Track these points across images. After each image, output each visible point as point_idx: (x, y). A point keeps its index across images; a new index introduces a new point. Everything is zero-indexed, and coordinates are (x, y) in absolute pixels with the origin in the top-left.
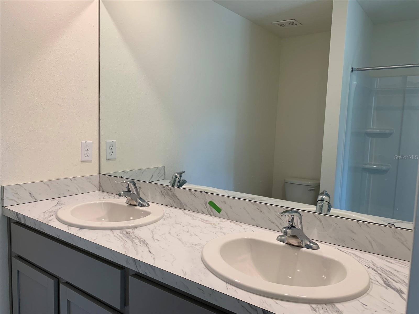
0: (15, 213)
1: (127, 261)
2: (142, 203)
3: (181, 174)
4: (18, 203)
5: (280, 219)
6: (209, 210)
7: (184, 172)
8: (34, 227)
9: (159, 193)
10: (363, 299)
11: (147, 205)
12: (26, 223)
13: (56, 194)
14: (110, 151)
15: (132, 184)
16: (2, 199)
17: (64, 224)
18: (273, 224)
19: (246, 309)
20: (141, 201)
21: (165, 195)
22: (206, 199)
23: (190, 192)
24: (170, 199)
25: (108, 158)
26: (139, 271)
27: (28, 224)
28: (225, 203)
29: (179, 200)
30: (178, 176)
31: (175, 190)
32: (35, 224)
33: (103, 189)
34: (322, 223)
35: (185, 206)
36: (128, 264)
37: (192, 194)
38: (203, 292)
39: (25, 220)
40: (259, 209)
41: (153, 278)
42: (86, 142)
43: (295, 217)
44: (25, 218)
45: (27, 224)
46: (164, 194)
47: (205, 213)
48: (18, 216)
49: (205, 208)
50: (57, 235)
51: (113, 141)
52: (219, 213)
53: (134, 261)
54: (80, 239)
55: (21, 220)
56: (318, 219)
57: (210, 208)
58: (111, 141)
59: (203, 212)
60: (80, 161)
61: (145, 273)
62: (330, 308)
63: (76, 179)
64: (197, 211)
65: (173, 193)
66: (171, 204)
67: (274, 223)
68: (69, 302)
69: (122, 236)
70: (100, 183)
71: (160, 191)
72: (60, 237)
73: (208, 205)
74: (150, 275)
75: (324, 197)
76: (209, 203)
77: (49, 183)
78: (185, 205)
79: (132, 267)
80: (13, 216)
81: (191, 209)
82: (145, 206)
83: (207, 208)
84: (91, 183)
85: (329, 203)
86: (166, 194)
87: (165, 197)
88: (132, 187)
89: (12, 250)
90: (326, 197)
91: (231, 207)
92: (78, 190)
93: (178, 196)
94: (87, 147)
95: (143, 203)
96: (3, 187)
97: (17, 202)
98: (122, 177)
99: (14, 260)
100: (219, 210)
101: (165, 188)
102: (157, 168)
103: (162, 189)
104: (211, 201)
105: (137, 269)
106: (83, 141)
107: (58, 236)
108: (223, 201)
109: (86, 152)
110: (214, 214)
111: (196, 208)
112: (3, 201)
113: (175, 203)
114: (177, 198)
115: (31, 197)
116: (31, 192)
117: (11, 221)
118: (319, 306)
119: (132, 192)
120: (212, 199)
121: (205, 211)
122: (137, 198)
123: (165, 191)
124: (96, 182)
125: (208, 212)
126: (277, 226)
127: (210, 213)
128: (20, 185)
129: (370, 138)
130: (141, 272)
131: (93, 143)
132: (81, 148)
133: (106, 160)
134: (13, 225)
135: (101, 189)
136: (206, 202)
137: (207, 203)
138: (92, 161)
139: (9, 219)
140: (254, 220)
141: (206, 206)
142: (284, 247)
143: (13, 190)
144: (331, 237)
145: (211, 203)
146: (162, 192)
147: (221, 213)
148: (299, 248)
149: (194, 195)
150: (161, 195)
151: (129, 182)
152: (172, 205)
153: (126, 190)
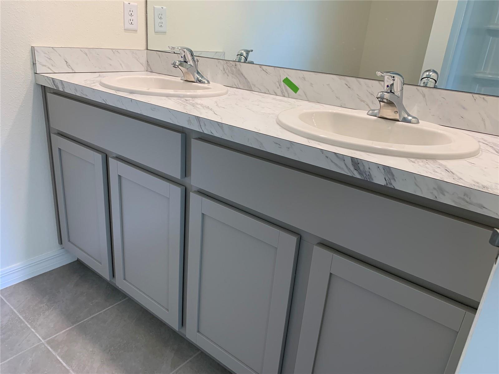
0: (51, 79)
1: (189, 121)
2: (200, 78)
3: (248, 52)
4: (53, 71)
5: (372, 95)
6: (283, 90)
7: (252, 51)
8: (75, 94)
9: (220, 71)
10: (472, 160)
11: (206, 82)
12: (65, 90)
13: (96, 67)
14: (160, 21)
15: (190, 53)
16: (33, 64)
17: (110, 89)
18: (362, 102)
19: (330, 159)
20: (199, 77)
21: (228, 73)
22: (280, 76)
23: (260, 67)
24: (234, 78)
25: (156, 31)
26: (203, 131)
27: (68, 91)
28: (305, 79)
29: (246, 78)
30: (245, 54)
31: (241, 66)
32: (76, 90)
33: (151, 69)
34: (426, 99)
35: (253, 87)
36: (190, 125)
37: (263, 70)
38: (280, 146)
39: (63, 87)
40: (347, 85)
41: (221, 137)
42: (129, 3)
43: (396, 79)
44: (63, 84)
45: (66, 92)
46: (227, 71)
47: (278, 94)
48: (55, 82)
49: (278, 88)
50: (103, 100)
51: (162, 8)
52: (296, 93)
53: (198, 119)
54: (131, 101)
55: (58, 87)
56: (421, 94)
57: (285, 87)
58: (160, 7)
59: (275, 93)
60: (123, 29)
61: (211, 132)
62: (432, 162)
63: (119, 51)
64: (267, 92)
65: (239, 70)
66: (235, 85)
67: (364, 101)
68: (120, 177)
69: (181, 102)
70: (147, 61)
71: (222, 68)
72: (106, 102)
73: (282, 83)
74: (217, 134)
75: (431, 73)
76: (283, 81)
77: (86, 51)
78: (253, 84)
79: (195, 127)
80: (49, 83)
81: (260, 90)
82: (204, 83)
83: (280, 87)
84: (137, 60)
85: (436, 82)
86: (230, 71)
87: (228, 76)
88: (189, 57)
89: (51, 126)
90: (433, 74)
91: (312, 84)
92: (122, 67)
93: (244, 74)
94: (131, 11)
95: (202, 79)
96: (33, 48)
97: (51, 70)
98: (174, 53)
99: (54, 137)
100: (295, 89)
101: (229, 63)
102: (216, 53)
103: (224, 66)
104: (287, 78)
105: (201, 128)
106: (127, 3)
107: (105, 101)
108: (303, 77)
109: (130, 18)
110: (288, 95)
111: (267, 89)
112: (35, 65)
113: (240, 83)
114: (243, 77)
115: (67, 66)
116: (66, 59)
117: (47, 90)
118: (418, 160)
119: (189, 63)
120: (288, 75)
121: (278, 91)
122: (194, 73)
123: (229, 68)
124: (144, 60)
125: (282, 92)
126: (367, 105)
127: (283, 94)
128: (53, 48)
129: (491, 38)
130: (206, 132)
131: (138, 7)
132: (124, 11)
133: (154, 32)
134: (49, 95)
135: (150, 69)
136: (280, 79)
137: (281, 81)
138: (138, 31)
139: (44, 88)
140: (339, 99)
141: (280, 85)
142: (375, 120)
143: (46, 53)
144: (433, 115)
145: (287, 82)
146: (224, 69)
147: (297, 93)
148: (395, 121)
149: (265, 71)
150: (224, 74)
151: (185, 50)
152: (237, 86)
153: (182, 60)
